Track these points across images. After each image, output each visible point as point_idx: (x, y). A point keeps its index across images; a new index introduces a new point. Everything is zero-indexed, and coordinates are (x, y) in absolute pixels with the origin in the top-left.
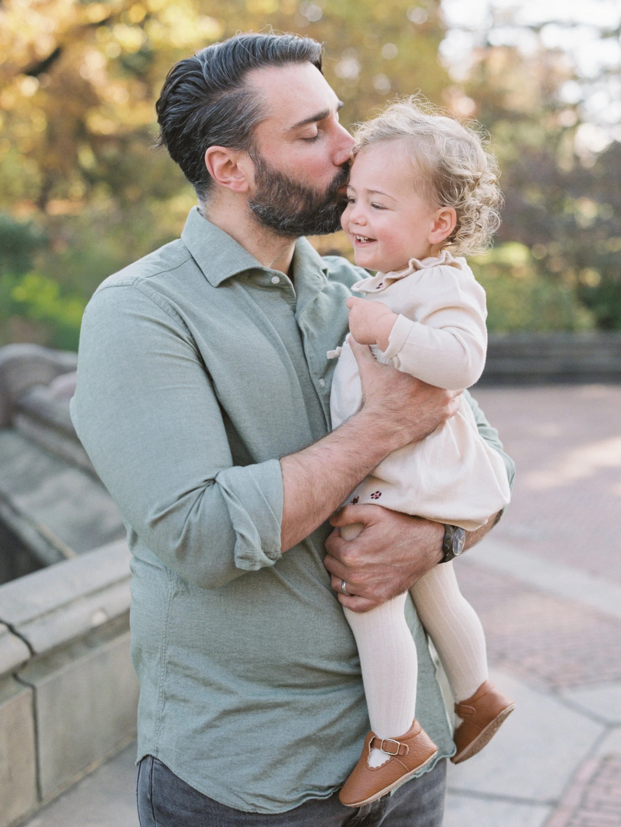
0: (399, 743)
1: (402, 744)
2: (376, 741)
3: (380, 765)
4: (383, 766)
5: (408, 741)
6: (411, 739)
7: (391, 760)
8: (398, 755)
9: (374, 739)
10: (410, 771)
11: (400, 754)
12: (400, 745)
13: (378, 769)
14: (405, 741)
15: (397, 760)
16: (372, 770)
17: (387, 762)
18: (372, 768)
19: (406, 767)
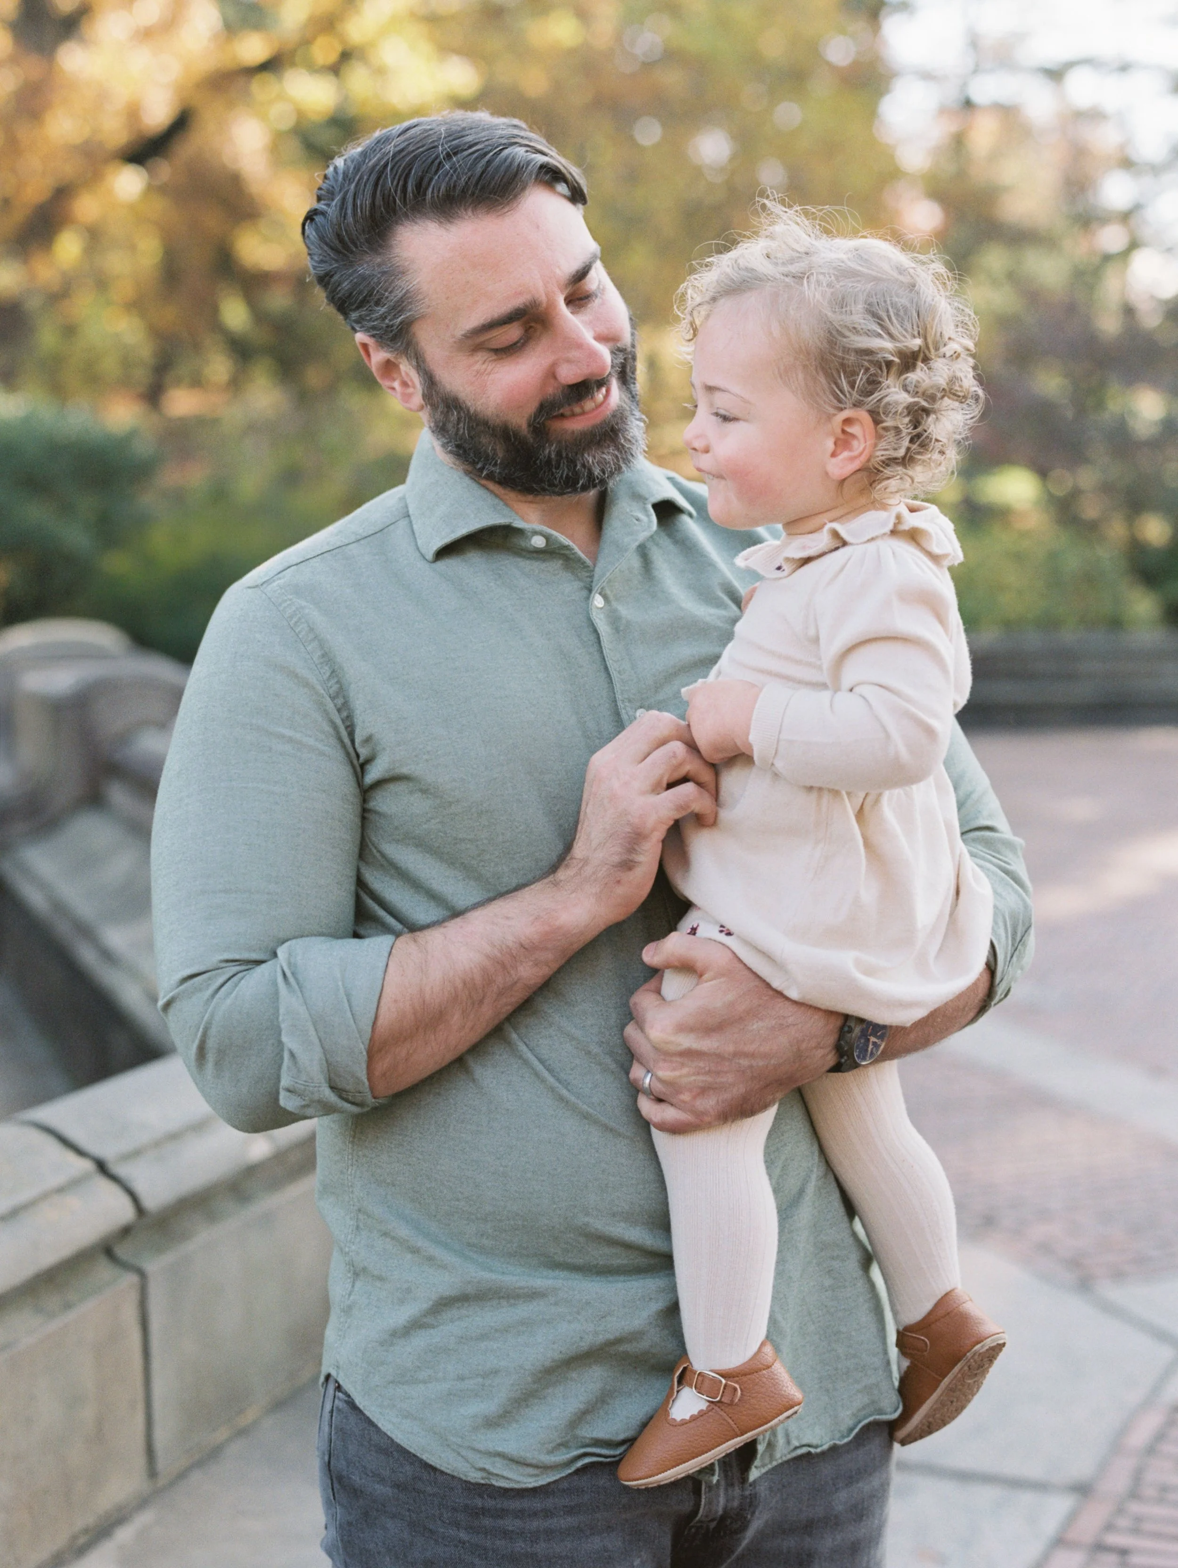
0: (724, 1381)
1: (729, 1383)
2: (688, 1373)
3: (687, 1417)
4: (694, 1418)
5: (745, 1379)
6: (749, 1377)
7: (709, 1410)
8: (719, 1402)
9: (685, 1369)
10: (742, 1435)
11: (724, 1400)
12: (726, 1385)
13: (684, 1423)
14: (737, 1379)
15: (718, 1410)
16: (675, 1424)
17: (702, 1414)
18: (674, 1419)
19: (734, 1426)
